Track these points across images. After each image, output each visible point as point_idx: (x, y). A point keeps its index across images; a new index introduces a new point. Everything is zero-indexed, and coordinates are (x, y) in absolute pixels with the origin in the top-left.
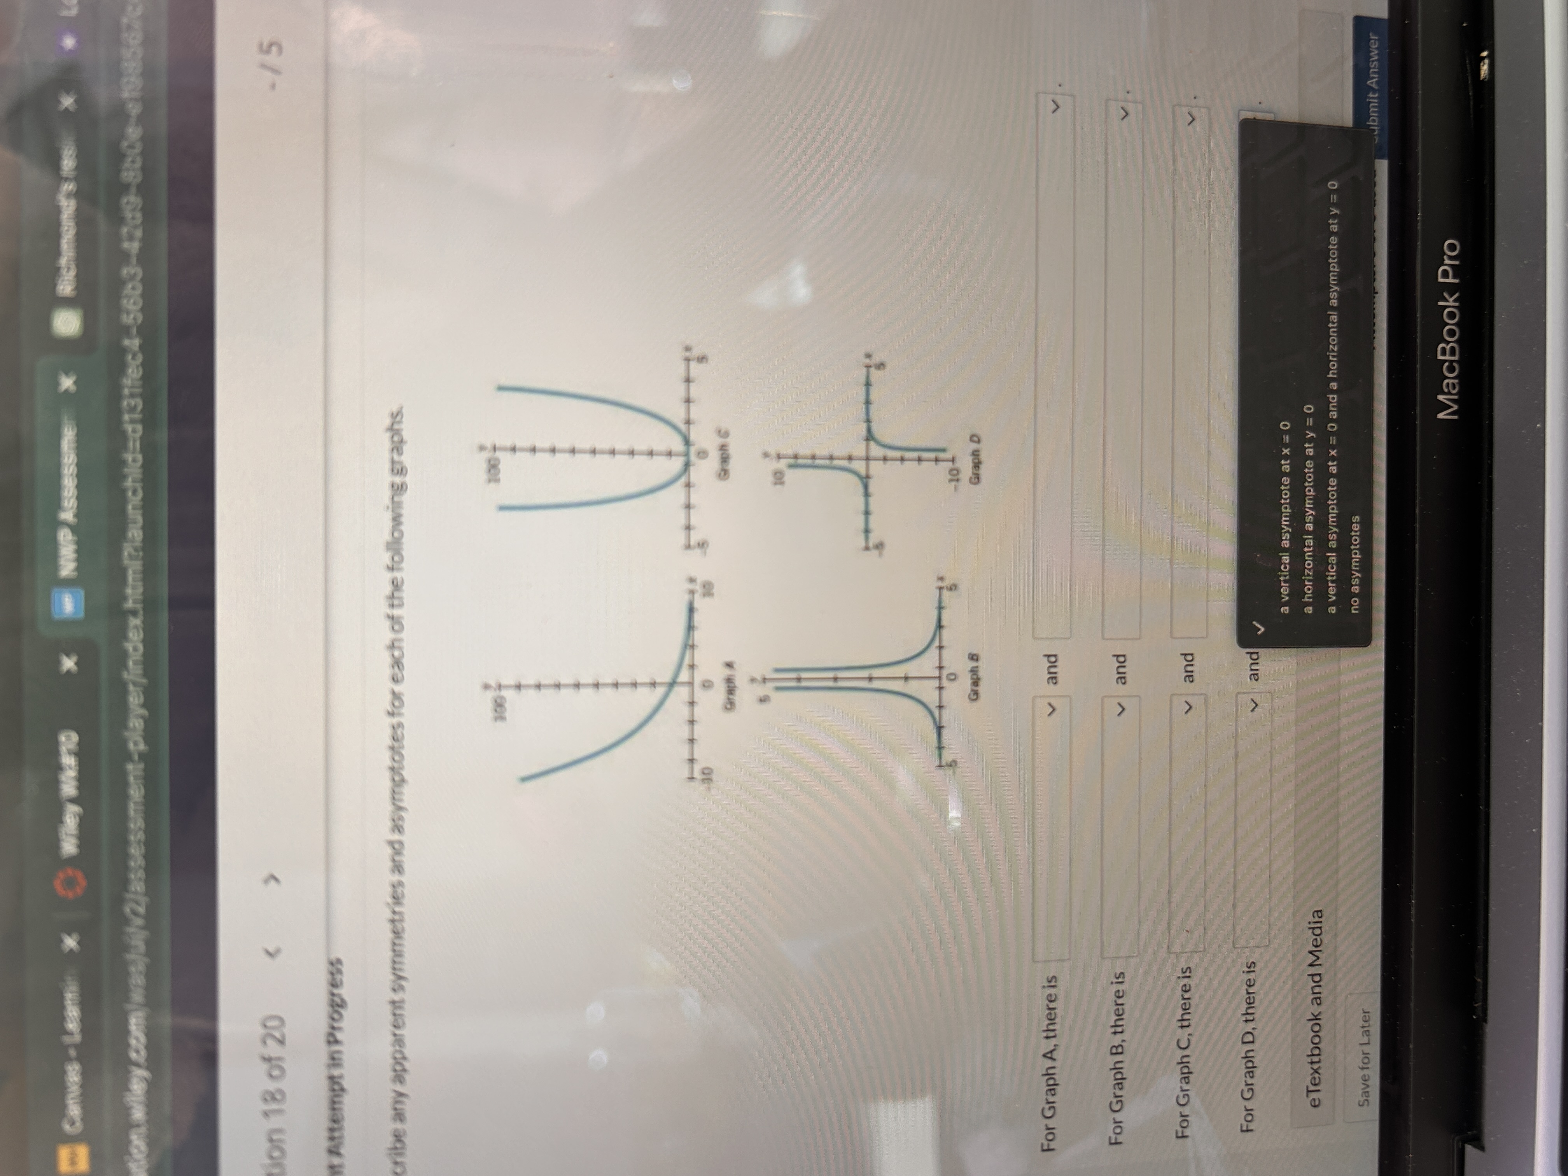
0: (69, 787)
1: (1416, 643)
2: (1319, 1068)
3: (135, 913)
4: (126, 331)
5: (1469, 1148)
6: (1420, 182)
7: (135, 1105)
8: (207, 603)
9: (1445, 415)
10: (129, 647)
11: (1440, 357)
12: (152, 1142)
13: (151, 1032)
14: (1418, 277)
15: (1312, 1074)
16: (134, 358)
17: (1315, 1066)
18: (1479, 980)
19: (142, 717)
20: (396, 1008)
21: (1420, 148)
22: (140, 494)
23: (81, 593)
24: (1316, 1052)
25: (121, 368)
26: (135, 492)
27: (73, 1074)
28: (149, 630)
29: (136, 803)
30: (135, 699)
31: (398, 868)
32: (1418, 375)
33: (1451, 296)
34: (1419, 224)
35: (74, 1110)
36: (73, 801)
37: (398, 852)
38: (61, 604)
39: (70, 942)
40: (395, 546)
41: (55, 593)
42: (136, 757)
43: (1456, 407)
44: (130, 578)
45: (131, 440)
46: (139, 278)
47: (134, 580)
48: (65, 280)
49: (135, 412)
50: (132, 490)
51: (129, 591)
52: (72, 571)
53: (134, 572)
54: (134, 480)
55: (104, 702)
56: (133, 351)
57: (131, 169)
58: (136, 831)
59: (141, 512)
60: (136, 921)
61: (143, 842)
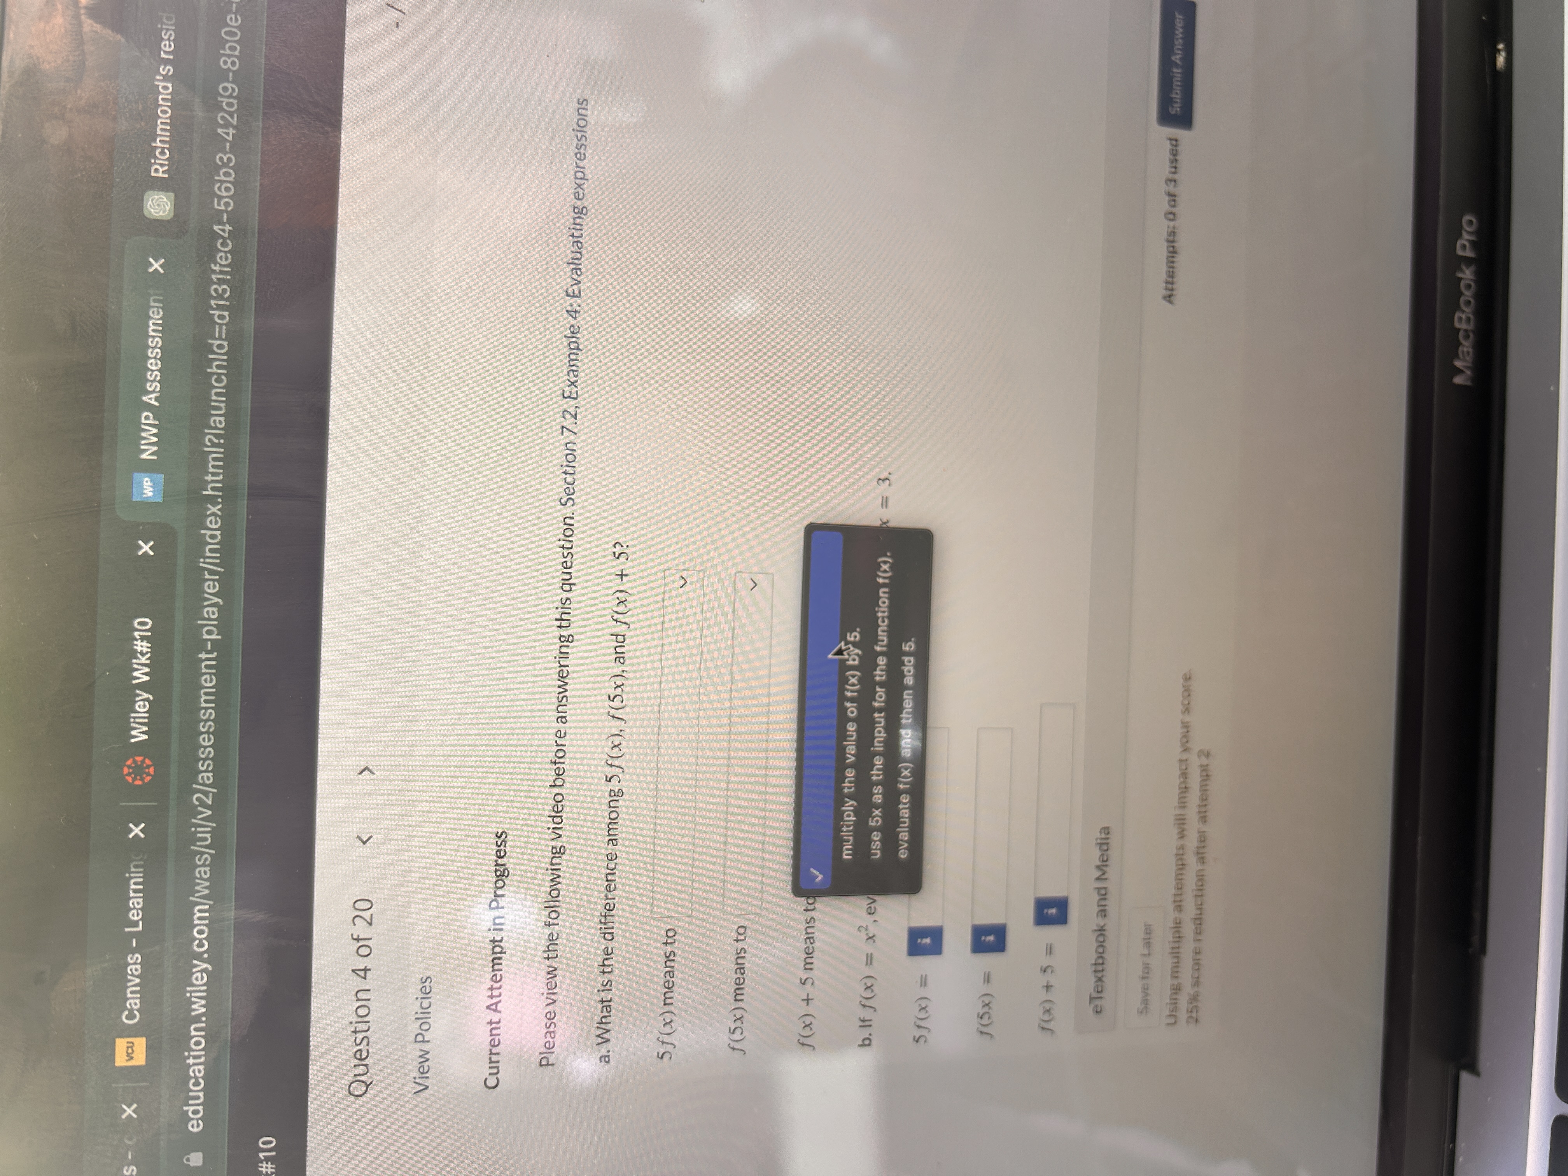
0: (141, 675)
3: (203, 804)
4: (217, 218)
7: (194, 999)
9: (1460, 380)
10: (207, 534)
11: (1457, 325)
12: (210, 1038)
14: (1440, 247)
16: (224, 244)
19: (216, 605)
22: (224, 380)
25: (210, 254)
26: (219, 380)
27: (134, 964)
28: (228, 517)
29: (207, 694)
30: (210, 587)
32: (1437, 340)
33: (1468, 269)
34: (1441, 199)
35: (134, 1002)
39: (136, 831)
42: (209, 646)
43: (1470, 373)
44: (210, 465)
45: (217, 327)
46: (231, 165)
47: (214, 467)
48: (158, 161)
49: (222, 299)
50: (216, 376)
51: (209, 478)
52: (152, 454)
53: (214, 459)
54: (218, 367)
55: (180, 588)
56: (223, 237)
57: (229, 56)
58: (206, 721)
59: (224, 399)
60: (203, 813)
61: (212, 733)
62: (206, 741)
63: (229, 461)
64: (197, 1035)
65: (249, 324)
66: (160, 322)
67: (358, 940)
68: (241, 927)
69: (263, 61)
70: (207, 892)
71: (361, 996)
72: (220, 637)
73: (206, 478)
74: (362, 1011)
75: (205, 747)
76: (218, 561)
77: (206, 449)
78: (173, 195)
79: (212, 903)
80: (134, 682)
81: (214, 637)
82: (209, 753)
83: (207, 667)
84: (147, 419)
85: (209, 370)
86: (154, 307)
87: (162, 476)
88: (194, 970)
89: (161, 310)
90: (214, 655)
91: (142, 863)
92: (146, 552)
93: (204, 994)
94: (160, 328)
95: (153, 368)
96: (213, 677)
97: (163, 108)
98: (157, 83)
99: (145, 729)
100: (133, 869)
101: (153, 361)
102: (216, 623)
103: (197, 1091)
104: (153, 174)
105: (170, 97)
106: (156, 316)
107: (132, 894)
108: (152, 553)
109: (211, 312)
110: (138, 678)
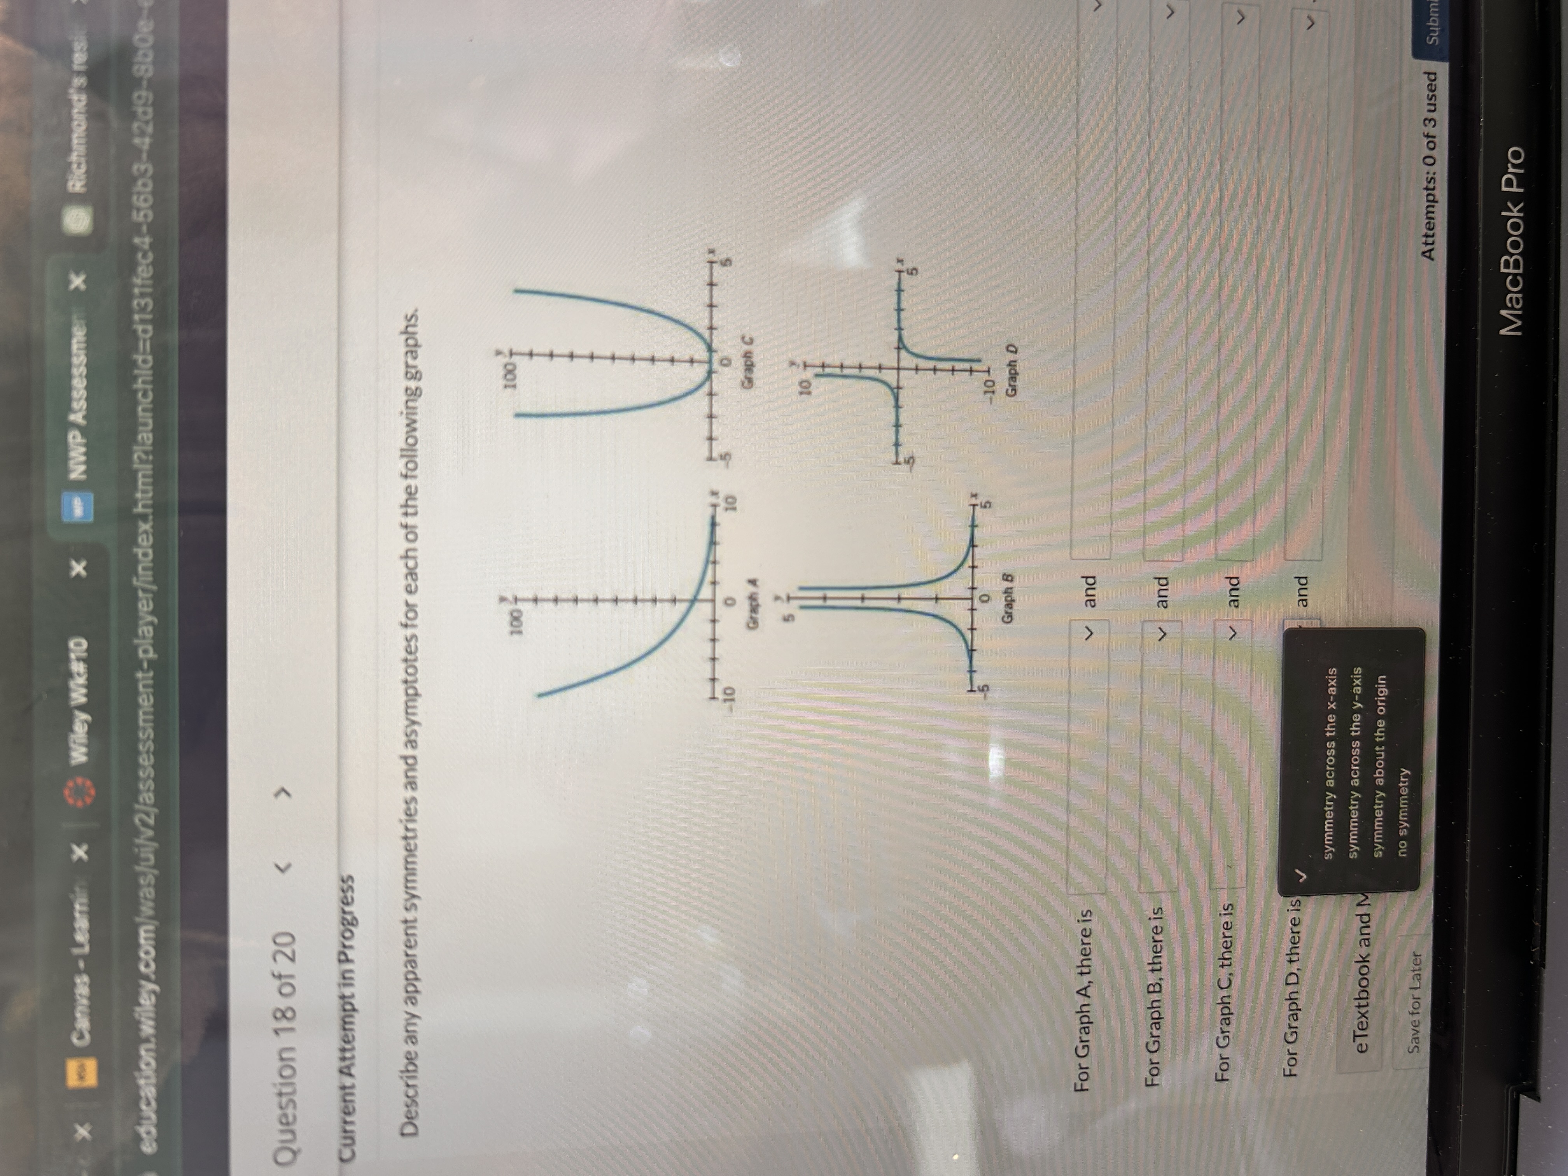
0: (78, 695)
1: (1475, 570)
2: (1367, 1012)
3: (145, 824)
4: (136, 229)
5: (1523, 1098)
6: (1482, 86)
7: (143, 1019)
8: (219, 509)
9: (1507, 331)
10: (140, 552)
11: (1503, 270)
12: (161, 1058)
13: (161, 943)
14: (1481, 185)
15: (1359, 1018)
16: (145, 256)
17: (1363, 1010)
18: (1537, 924)
19: (151, 623)
20: (407, 928)
21: (1482, 50)
22: (151, 395)
23: (91, 497)
24: (1364, 995)
25: (131, 268)
26: (145, 395)
27: (82, 986)
28: (160, 536)
29: (145, 713)
30: (145, 606)
31: (411, 783)
32: (1480, 289)
33: (1515, 206)
34: (1482, 130)
35: (83, 1023)
36: (82, 708)
37: (411, 768)
38: (71, 508)
39: (80, 852)
40: (409, 453)
41: (65, 496)
42: (145, 665)
43: (1519, 323)
44: (140, 482)
45: (141, 341)
46: (149, 175)
47: (143, 484)
48: (74, 176)
49: (145, 312)
50: (142, 392)
51: (139, 495)
52: (81, 474)
53: (144, 476)
54: (143, 382)
55: (114, 608)
56: (142, 249)
57: (142, 63)
58: (145, 741)
59: (151, 414)
60: (146, 833)
61: (152, 753)
62: (146, 761)
63: (159, 477)
64: (147, 1057)
65: (174, 337)
66: (84, 339)
68: (188, 948)
69: (177, 67)
70: (152, 912)
72: (156, 656)
73: (136, 495)
75: (146, 767)
76: (151, 579)
77: (135, 466)
78: (90, 209)
79: (157, 923)
80: (72, 703)
81: (150, 656)
82: (150, 773)
83: (144, 686)
84: (75, 439)
85: (135, 386)
86: (77, 324)
88: (142, 991)
89: (83, 328)
90: (151, 674)
91: (85, 883)
92: (79, 573)
93: (153, 1015)
94: (84, 346)
95: (79, 386)
96: (151, 696)
97: (78, 122)
98: (70, 96)
99: (85, 750)
100: (77, 890)
101: (79, 379)
102: (151, 641)
103: (149, 1111)
104: (70, 189)
105: (84, 110)
106: (79, 333)
107: (77, 915)
108: (85, 574)
109: (134, 326)
110: (76, 699)
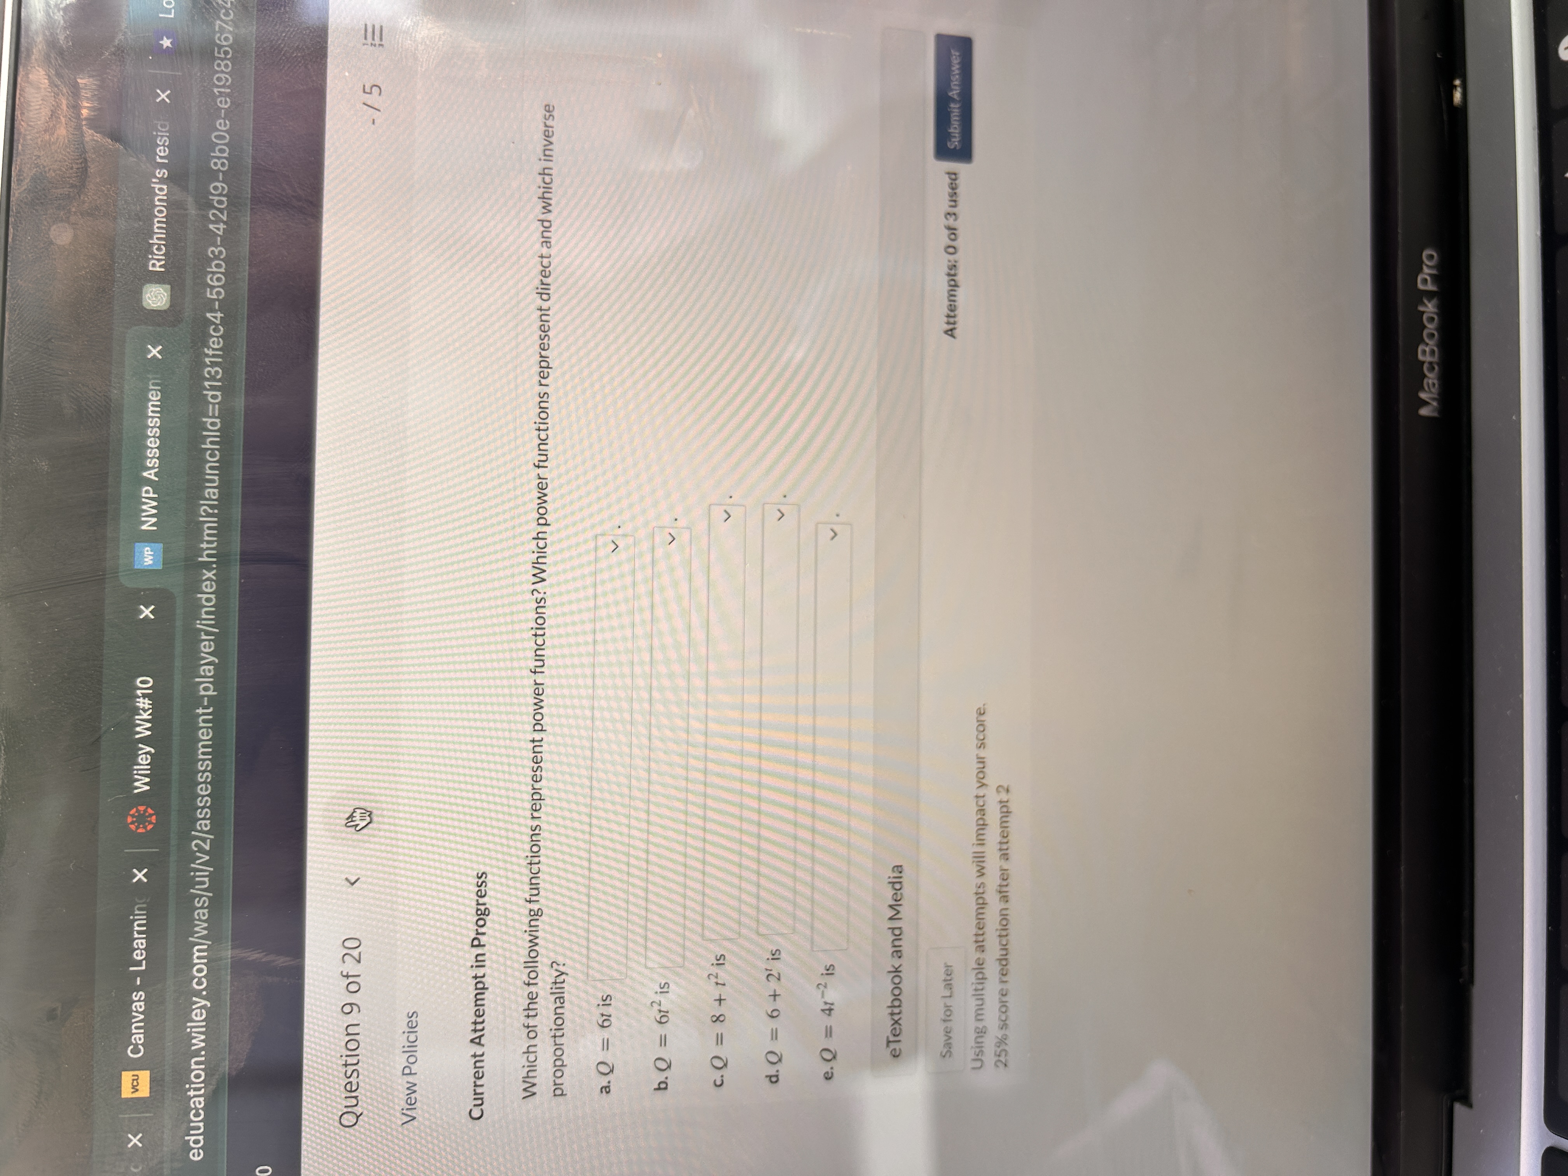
0: (143, 730)
3: (201, 850)
4: (209, 305)
7: (194, 1034)
9: (1426, 412)
10: (203, 597)
11: (1421, 358)
12: (210, 1071)
13: (212, 963)
14: (1400, 283)
16: (216, 329)
19: (213, 664)
22: (217, 455)
25: (203, 339)
26: (212, 454)
27: (139, 1003)
28: (222, 582)
29: (204, 746)
30: (206, 647)
32: (1401, 372)
33: (1430, 302)
34: (1400, 236)
35: (138, 1037)
36: (145, 741)
39: (140, 876)
42: (206, 702)
43: (1436, 404)
44: (205, 533)
45: (211, 406)
46: (222, 257)
47: (208, 535)
48: (155, 257)
49: (215, 380)
50: (209, 452)
51: (204, 546)
52: (150, 526)
53: (209, 528)
54: (212, 443)
55: (178, 649)
56: (214, 323)
57: (219, 158)
58: (204, 772)
59: (217, 472)
60: (201, 858)
61: (209, 783)
62: (203, 790)
63: (222, 530)
64: (197, 1069)
65: (240, 403)
66: (159, 403)
67: (347, 976)
68: (238, 967)
69: (250, 161)
70: (206, 932)
71: (351, 1030)
72: (215, 693)
73: (202, 546)
74: (352, 1045)
75: (203, 796)
76: (213, 622)
77: (201, 519)
78: (168, 287)
79: (210, 943)
80: (137, 736)
81: (210, 693)
82: (207, 801)
83: (204, 721)
84: (147, 492)
85: (203, 446)
86: (152, 390)
87: (161, 545)
88: (194, 1007)
89: (159, 393)
90: (211, 710)
91: (145, 906)
92: (147, 616)
93: (204, 1029)
94: (158, 409)
95: (153, 446)
96: (210, 730)
97: (158, 208)
98: (153, 185)
99: (147, 780)
100: (137, 912)
101: (152, 439)
102: (211, 680)
103: (198, 1121)
104: (151, 269)
105: (165, 198)
106: (154, 398)
107: (136, 936)
108: (152, 617)
109: (205, 392)
110: (141, 733)
